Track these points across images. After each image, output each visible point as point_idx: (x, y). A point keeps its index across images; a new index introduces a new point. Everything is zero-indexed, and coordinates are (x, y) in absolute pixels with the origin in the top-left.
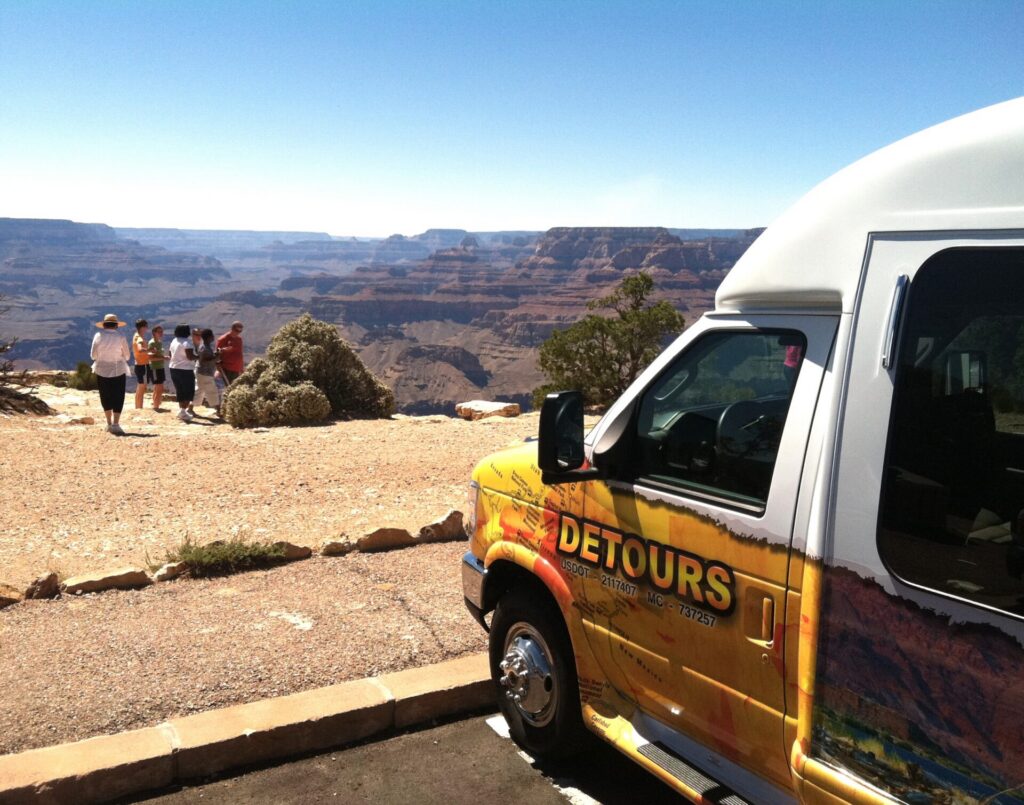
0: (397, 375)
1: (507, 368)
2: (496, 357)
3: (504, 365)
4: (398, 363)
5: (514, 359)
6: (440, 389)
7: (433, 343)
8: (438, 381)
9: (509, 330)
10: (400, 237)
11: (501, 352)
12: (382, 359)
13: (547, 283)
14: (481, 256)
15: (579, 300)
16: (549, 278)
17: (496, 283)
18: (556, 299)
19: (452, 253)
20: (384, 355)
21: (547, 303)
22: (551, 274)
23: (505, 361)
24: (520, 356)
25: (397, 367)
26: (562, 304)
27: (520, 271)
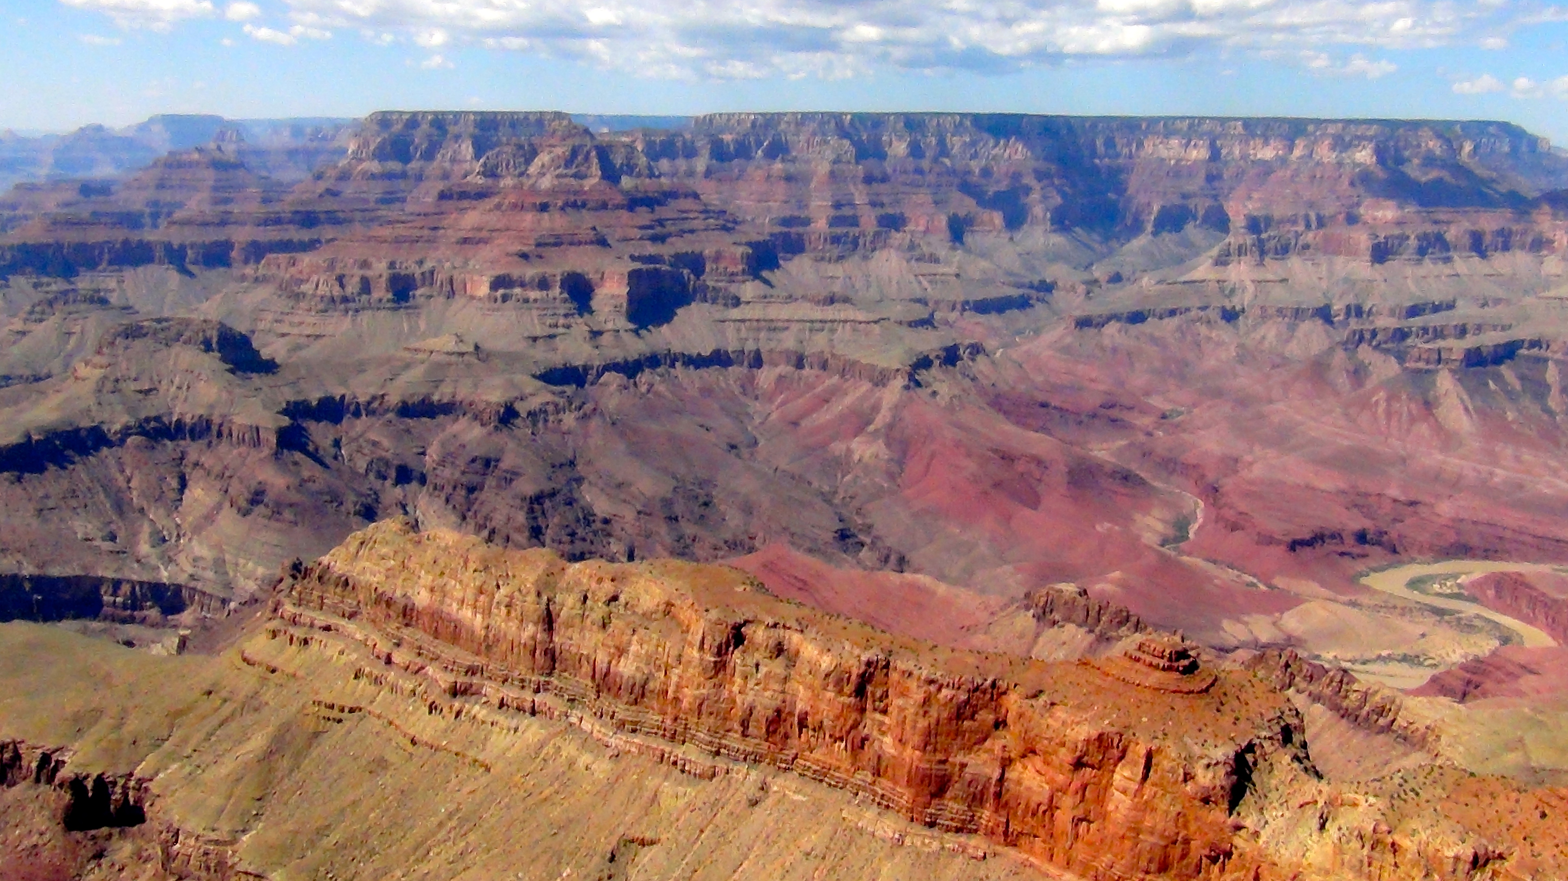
0: (98, 373)
1: (304, 353)
2: (283, 335)
3: (298, 348)
4: (99, 352)
5: (318, 337)
6: (183, 394)
7: (166, 314)
8: (177, 381)
9: (304, 288)
10: (99, 128)
11: (291, 324)
12: (69, 347)
13: (372, 205)
14: (253, 161)
15: (426, 232)
16: (372, 197)
17: (277, 207)
18: (386, 232)
19: (196, 156)
20: (73, 341)
21: (369, 239)
22: (377, 190)
23: (303, 340)
24: (329, 330)
25: (97, 359)
26: (398, 241)
27: (321, 186)
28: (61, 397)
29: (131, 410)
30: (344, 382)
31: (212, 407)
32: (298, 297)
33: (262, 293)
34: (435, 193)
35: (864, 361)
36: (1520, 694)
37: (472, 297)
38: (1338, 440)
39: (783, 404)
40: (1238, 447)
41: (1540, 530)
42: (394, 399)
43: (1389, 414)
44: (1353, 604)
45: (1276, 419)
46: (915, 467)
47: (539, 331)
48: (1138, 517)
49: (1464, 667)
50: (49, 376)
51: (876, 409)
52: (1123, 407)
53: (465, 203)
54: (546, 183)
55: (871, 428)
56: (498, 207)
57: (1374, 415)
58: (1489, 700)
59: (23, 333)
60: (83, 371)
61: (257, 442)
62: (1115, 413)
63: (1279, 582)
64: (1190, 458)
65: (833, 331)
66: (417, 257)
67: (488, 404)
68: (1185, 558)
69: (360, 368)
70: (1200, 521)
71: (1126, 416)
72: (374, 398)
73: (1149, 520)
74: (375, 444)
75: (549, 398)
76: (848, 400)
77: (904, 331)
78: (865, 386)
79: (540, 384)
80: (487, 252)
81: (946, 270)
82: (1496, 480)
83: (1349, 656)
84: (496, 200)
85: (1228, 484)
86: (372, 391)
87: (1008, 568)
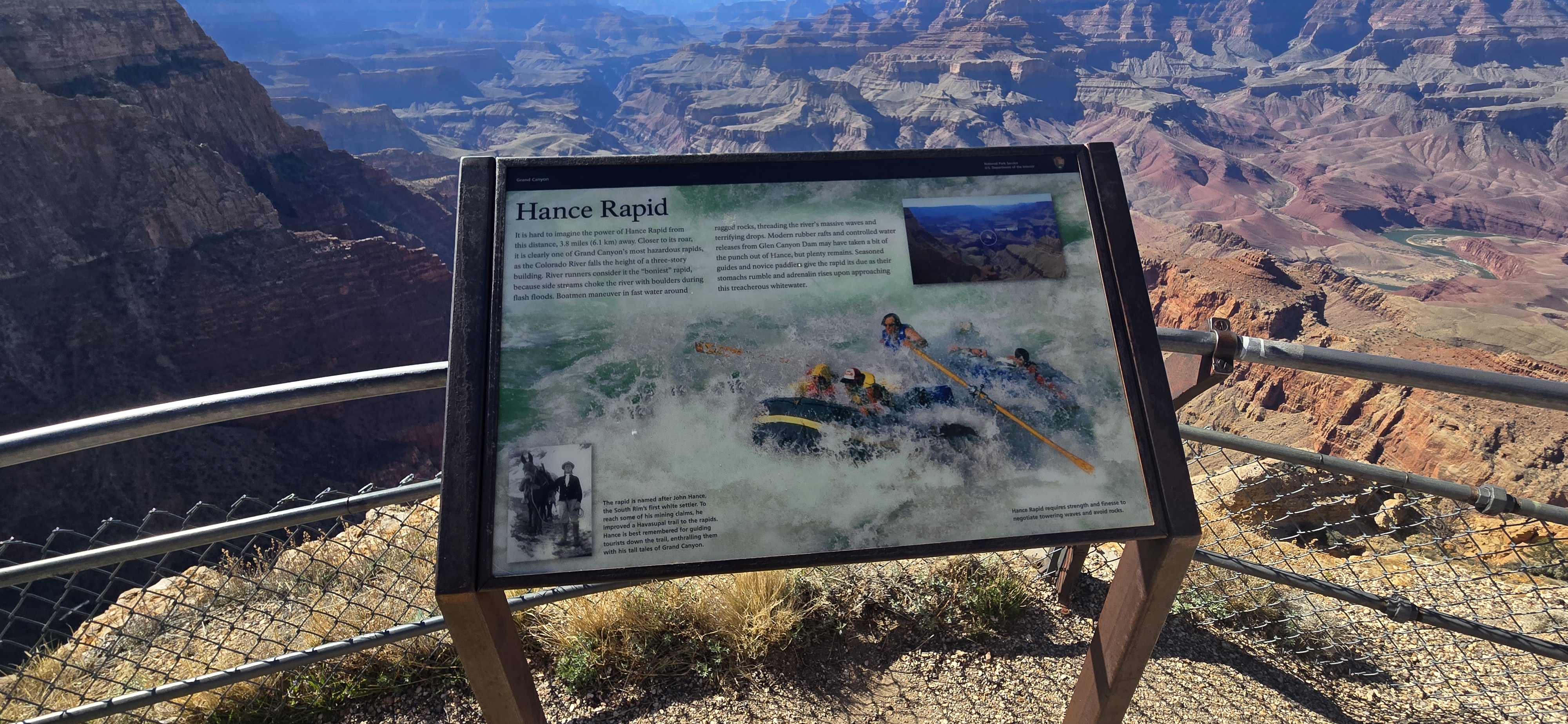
28: (789, 113)
29: (814, 120)
30: (895, 111)
31: (843, 120)
32: (880, 72)
33: (865, 70)
34: (941, 23)
35: (1131, 108)
36: (1462, 300)
37: (952, 74)
38: (1393, 159)
39: (1086, 128)
40: (1328, 159)
41: (1511, 217)
42: (914, 119)
43: (1432, 147)
44: (1373, 246)
45: (1357, 146)
46: (1145, 161)
47: (978, 90)
48: (1260, 193)
49: (1430, 284)
50: (785, 104)
51: (1132, 132)
52: (1267, 138)
53: (954, 28)
54: (991, 18)
55: (1127, 141)
56: (968, 30)
57: (1422, 147)
58: (1442, 302)
59: (776, 87)
60: (797, 102)
61: (859, 136)
62: (1263, 140)
63: (1331, 231)
64: (1298, 165)
65: (1118, 93)
66: (930, 54)
67: (953, 122)
68: (1280, 216)
69: (902, 103)
70: (1295, 196)
71: (1268, 142)
72: (906, 118)
73: (1264, 195)
74: (905, 138)
75: (979, 121)
76: (1119, 127)
77: (1156, 93)
78: (1130, 120)
79: (975, 114)
80: (961, 52)
81: (1185, 62)
82: (1491, 187)
83: (1361, 272)
84: (968, 26)
85: (1318, 180)
86: (906, 115)
87: (1183, 212)
